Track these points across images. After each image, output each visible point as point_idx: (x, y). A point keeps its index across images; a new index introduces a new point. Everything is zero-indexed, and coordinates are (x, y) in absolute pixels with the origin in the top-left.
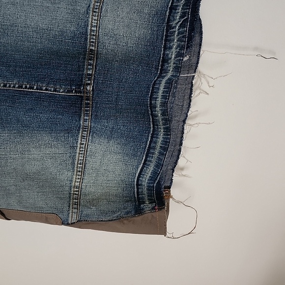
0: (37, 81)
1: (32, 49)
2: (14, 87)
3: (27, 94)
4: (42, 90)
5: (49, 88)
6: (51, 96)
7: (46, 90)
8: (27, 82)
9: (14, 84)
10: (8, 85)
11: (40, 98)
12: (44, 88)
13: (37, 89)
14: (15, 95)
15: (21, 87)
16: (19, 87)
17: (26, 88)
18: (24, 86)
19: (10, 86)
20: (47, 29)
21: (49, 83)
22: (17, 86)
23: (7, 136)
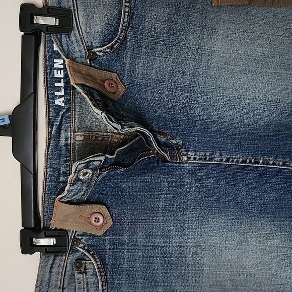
0: (263, 155)
1: (258, 122)
2: (237, 162)
3: (251, 170)
4: (269, 164)
5: (277, 163)
6: (279, 171)
7: (274, 164)
8: (252, 156)
9: (237, 159)
10: (231, 160)
11: (266, 174)
12: (271, 162)
13: (263, 163)
14: (238, 172)
15: (245, 162)
16: (242, 162)
17: (250, 162)
18: (248, 161)
19: (233, 161)
20: (276, 101)
21: (276, 156)
22: (241, 160)
23: (224, 222)
